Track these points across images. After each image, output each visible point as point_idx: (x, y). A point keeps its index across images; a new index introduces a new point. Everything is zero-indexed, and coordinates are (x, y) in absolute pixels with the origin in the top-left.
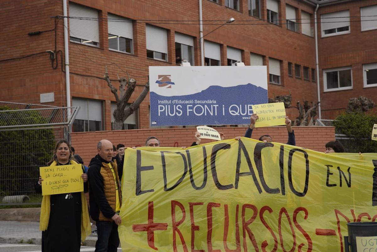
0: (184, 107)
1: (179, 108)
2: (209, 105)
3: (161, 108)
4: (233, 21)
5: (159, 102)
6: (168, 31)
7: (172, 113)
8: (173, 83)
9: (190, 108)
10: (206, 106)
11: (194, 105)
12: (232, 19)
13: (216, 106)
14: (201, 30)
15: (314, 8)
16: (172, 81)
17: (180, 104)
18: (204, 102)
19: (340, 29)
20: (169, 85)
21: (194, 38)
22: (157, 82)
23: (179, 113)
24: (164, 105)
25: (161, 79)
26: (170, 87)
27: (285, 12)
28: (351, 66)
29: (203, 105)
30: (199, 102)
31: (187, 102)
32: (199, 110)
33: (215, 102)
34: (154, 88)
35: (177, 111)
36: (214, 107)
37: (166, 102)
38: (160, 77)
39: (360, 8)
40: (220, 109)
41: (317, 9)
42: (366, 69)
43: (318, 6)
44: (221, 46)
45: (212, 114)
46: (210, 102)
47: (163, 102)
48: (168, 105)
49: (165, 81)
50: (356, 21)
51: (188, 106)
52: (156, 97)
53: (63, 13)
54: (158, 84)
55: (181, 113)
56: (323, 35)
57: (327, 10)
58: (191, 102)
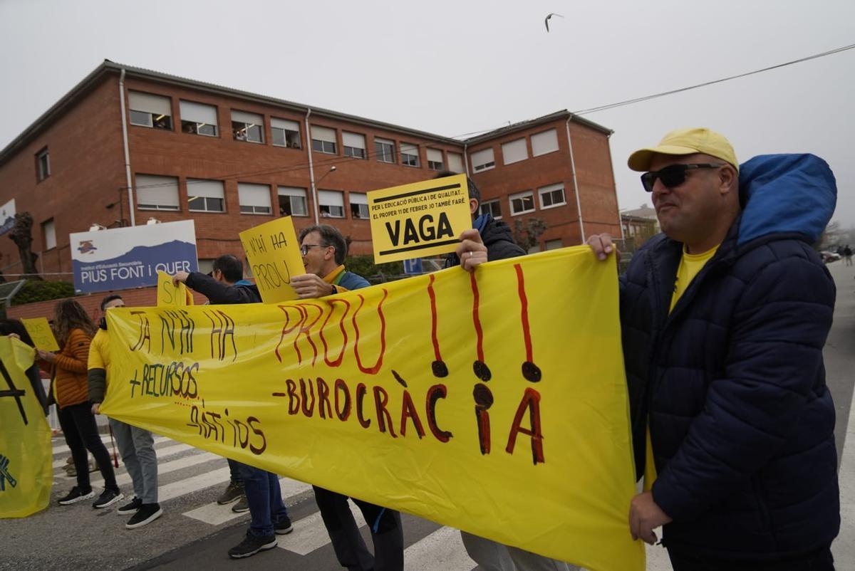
0: (108, 272)
1: (103, 273)
2: (134, 267)
3: (85, 275)
4: (334, 170)
5: (82, 269)
6: (270, 186)
7: (96, 279)
8: (95, 249)
9: (114, 272)
10: (131, 268)
11: (118, 268)
12: (334, 168)
13: (141, 267)
14: (313, 180)
15: (463, 148)
16: (94, 246)
17: (104, 269)
18: (129, 264)
19: (488, 165)
20: (91, 251)
21: (306, 189)
22: (79, 249)
23: (103, 278)
24: (88, 271)
25: (83, 245)
26: (92, 253)
27: (426, 155)
28: (498, 198)
29: (128, 267)
30: (123, 265)
31: (111, 266)
32: (124, 273)
33: (140, 263)
34: (76, 255)
35: (101, 276)
36: (139, 269)
37: (89, 268)
38: (81, 243)
39: (502, 144)
40: (146, 270)
41: (466, 148)
42: (511, 198)
43: (466, 146)
44: (343, 193)
45: (138, 276)
46: (135, 263)
47: (86, 269)
48: (91, 271)
49: (87, 247)
50: (499, 157)
51: (112, 270)
52: (79, 264)
53: (127, 184)
54: (79, 251)
55: (105, 279)
56: (475, 171)
57: (476, 148)
58: (115, 265)
